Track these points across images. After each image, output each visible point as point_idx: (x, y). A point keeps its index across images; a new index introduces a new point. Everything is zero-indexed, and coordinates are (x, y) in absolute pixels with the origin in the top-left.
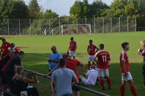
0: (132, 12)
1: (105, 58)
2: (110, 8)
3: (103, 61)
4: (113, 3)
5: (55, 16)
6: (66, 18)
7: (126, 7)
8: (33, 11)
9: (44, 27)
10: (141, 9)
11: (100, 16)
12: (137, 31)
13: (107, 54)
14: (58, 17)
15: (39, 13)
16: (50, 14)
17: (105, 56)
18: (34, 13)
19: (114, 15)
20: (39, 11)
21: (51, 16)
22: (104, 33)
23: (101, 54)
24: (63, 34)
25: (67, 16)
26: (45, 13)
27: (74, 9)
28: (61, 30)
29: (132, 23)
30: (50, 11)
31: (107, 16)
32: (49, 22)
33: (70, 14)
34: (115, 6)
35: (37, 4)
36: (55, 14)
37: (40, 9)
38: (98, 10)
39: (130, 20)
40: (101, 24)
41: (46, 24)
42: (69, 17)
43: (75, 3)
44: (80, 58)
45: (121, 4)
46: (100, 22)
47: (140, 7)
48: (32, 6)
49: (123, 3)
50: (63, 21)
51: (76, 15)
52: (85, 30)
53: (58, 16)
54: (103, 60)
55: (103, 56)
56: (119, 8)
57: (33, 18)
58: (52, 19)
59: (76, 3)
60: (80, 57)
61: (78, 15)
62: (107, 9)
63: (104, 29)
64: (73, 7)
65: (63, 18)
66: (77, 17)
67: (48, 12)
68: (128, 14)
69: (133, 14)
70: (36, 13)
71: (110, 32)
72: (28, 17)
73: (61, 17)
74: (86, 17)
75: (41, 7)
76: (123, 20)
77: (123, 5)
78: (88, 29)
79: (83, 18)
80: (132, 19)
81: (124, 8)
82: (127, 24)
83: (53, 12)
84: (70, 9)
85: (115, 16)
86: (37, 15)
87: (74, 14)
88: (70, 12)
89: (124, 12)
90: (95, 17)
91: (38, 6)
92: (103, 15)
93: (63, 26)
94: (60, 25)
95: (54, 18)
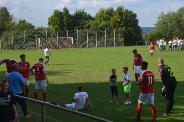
0: (118, 24)
2: (94, 20)
3: (149, 84)
4: (97, 14)
5: (31, 27)
6: (44, 30)
7: (112, 19)
8: (3, 21)
9: (16, 41)
10: (126, 21)
11: (83, 28)
12: (124, 45)
15: (10, 24)
16: (25, 25)
17: (151, 77)
18: (4, 24)
19: (99, 26)
20: (11, 21)
21: (26, 27)
22: (88, 47)
23: (147, 75)
24: (41, 49)
25: (45, 27)
26: (18, 23)
27: (53, 20)
29: (119, 37)
30: (24, 22)
31: (90, 28)
32: (23, 35)
33: (48, 26)
34: (100, 17)
35: (8, 13)
36: (31, 24)
37: (12, 19)
38: (81, 21)
39: (117, 33)
40: (85, 38)
41: (19, 37)
42: (48, 29)
43: (54, 13)
45: (107, 15)
46: (83, 35)
48: (2, 15)
49: (108, 15)
50: (40, 33)
51: (55, 27)
52: (66, 43)
53: (35, 27)
54: (149, 82)
56: (105, 20)
57: (3, 30)
58: (27, 31)
59: (56, 12)
61: (58, 26)
62: (92, 20)
63: (88, 42)
64: (52, 17)
65: (40, 29)
66: (56, 29)
67: (22, 22)
68: (115, 26)
69: (120, 26)
70: (6, 23)
71: (95, 46)
73: (38, 29)
74: (66, 28)
75: (13, 16)
76: (108, 33)
77: (109, 16)
78: (70, 42)
79: (64, 30)
80: (119, 32)
81: (110, 20)
82: (113, 38)
83: (28, 23)
84: (49, 20)
85: (100, 29)
86: (8, 26)
87: (53, 26)
88: (49, 23)
89: (109, 24)
90: (78, 30)
91: (9, 16)
92: (87, 27)
93: (40, 39)
94: (37, 38)
95: (29, 30)
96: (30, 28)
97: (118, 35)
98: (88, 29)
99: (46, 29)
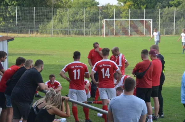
1: (77, 73)
3: (75, 78)
9: (74, 22)
11: (170, 6)
13: (82, 67)
14: (98, 6)
21: (87, 3)
22: (175, 35)
23: (73, 67)
24: (106, 35)
25: (113, 5)
28: (102, 27)
31: (181, 5)
32: (83, 15)
33: (118, 2)
40: (171, 20)
41: (78, 17)
42: (116, 7)
46: (169, 15)
50: (105, 12)
51: (128, 3)
52: (143, 28)
53: (98, 4)
55: (75, 71)
57: (56, 7)
58: (88, 9)
61: (132, 3)
63: (175, 27)
65: (106, 7)
66: (130, 7)
72: (48, 4)
73: (102, 7)
74: (145, 6)
78: (148, 27)
79: (140, 8)
86: (64, 1)
87: (125, 2)
90: (161, 8)
92: (175, 4)
93: (106, 21)
94: (101, 20)
95: (91, 7)
96: (93, 5)
98: (176, 7)
99: (114, 7)
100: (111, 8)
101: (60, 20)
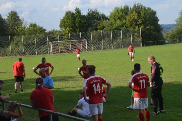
0: (135, 23)
2: (109, 20)
3: (142, 88)
4: (112, 13)
5: (42, 30)
7: (127, 17)
8: (13, 26)
9: (28, 45)
10: (145, 19)
11: (97, 29)
12: (143, 45)
13: (146, 77)
14: (46, 32)
15: (20, 29)
16: (35, 29)
18: (14, 28)
19: (114, 27)
20: (21, 25)
21: (36, 31)
22: (104, 50)
23: (138, 78)
24: (54, 53)
25: (57, 30)
26: (29, 27)
27: (65, 22)
28: (50, 47)
29: (136, 36)
30: (35, 25)
31: (105, 28)
32: (34, 39)
33: (60, 28)
34: (114, 16)
35: (18, 17)
36: (42, 28)
37: (22, 23)
38: (95, 22)
39: (134, 32)
40: (100, 39)
42: (60, 32)
43: (66, 15)
44: (75, 82)
45: (121, 13)
47: (144, 17)
48: (12, 19)
50: (52, 36)
51: (68, 29)
52: (80, 46)
55: (141, 81)
56: (119, 19)
57: (13, 35)
58: (38, 35)
59: (68, 14)
60: (75, 80)
61: (70, 28)
62: (106, 20)
63: (103, 44)
64: (64, 18)
66: (69, 31)
67: (33, 26)
68: (131, 25)
69: (136, 25)
70: (16, 28)
71: (111, 48)
72: (6, 33)
73: (49, 32)
74: (79, 30)
75: (23, 20)
76: (125, 33)
77: (124, 14)
78: (84, 45)
79: (76, 32)
80: (136, 32)
81: (126, 19)
82: (130, 38)
83: (38, 26)
84: (60, 22)
85: (115, 29)
86: (19, 30)
87: (66, 28)
88: (61, 26)
89: (125, 23)
90: (92, 31)
91: (19, 20)
92: (101, 28)
93: (52, 43)
94: (49, 42)
96: (41, 32)
97: (136, 35)
98: (102, 30)
99: (58, 32)
100: (55, 33)
101: (17, 45)
